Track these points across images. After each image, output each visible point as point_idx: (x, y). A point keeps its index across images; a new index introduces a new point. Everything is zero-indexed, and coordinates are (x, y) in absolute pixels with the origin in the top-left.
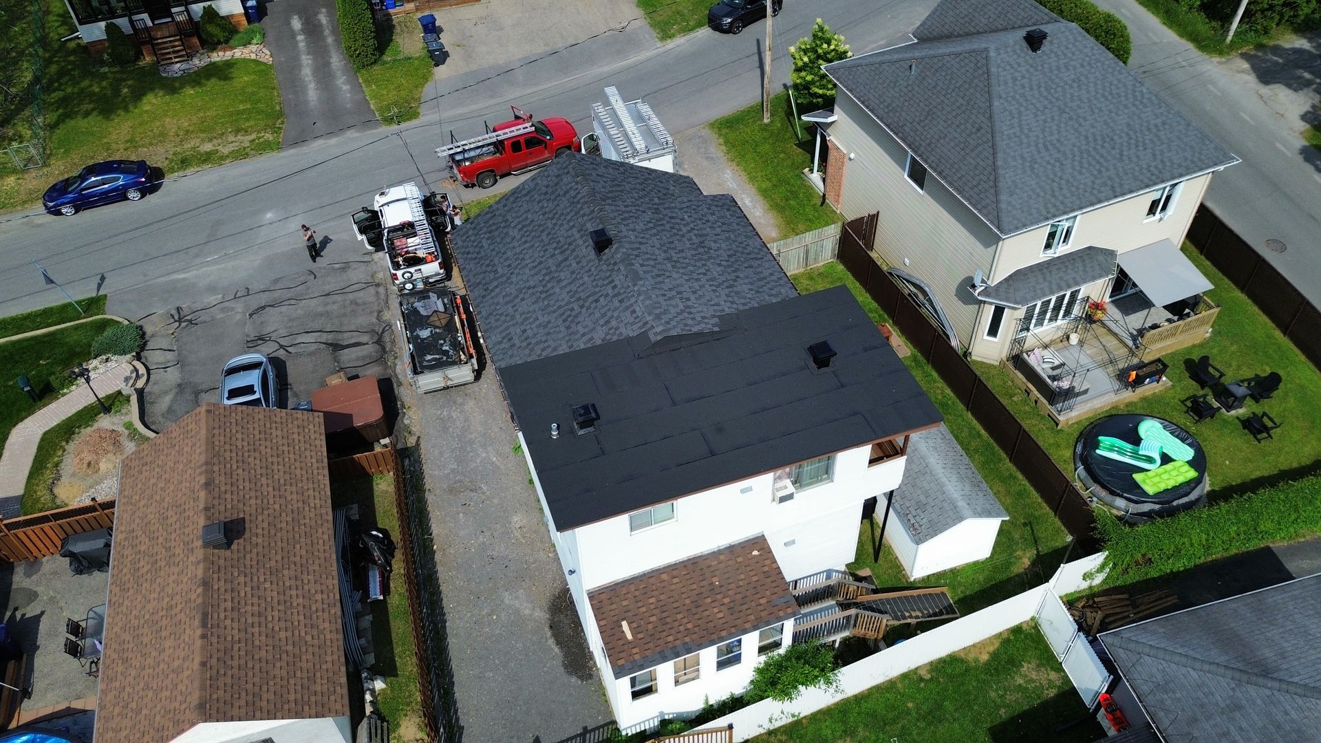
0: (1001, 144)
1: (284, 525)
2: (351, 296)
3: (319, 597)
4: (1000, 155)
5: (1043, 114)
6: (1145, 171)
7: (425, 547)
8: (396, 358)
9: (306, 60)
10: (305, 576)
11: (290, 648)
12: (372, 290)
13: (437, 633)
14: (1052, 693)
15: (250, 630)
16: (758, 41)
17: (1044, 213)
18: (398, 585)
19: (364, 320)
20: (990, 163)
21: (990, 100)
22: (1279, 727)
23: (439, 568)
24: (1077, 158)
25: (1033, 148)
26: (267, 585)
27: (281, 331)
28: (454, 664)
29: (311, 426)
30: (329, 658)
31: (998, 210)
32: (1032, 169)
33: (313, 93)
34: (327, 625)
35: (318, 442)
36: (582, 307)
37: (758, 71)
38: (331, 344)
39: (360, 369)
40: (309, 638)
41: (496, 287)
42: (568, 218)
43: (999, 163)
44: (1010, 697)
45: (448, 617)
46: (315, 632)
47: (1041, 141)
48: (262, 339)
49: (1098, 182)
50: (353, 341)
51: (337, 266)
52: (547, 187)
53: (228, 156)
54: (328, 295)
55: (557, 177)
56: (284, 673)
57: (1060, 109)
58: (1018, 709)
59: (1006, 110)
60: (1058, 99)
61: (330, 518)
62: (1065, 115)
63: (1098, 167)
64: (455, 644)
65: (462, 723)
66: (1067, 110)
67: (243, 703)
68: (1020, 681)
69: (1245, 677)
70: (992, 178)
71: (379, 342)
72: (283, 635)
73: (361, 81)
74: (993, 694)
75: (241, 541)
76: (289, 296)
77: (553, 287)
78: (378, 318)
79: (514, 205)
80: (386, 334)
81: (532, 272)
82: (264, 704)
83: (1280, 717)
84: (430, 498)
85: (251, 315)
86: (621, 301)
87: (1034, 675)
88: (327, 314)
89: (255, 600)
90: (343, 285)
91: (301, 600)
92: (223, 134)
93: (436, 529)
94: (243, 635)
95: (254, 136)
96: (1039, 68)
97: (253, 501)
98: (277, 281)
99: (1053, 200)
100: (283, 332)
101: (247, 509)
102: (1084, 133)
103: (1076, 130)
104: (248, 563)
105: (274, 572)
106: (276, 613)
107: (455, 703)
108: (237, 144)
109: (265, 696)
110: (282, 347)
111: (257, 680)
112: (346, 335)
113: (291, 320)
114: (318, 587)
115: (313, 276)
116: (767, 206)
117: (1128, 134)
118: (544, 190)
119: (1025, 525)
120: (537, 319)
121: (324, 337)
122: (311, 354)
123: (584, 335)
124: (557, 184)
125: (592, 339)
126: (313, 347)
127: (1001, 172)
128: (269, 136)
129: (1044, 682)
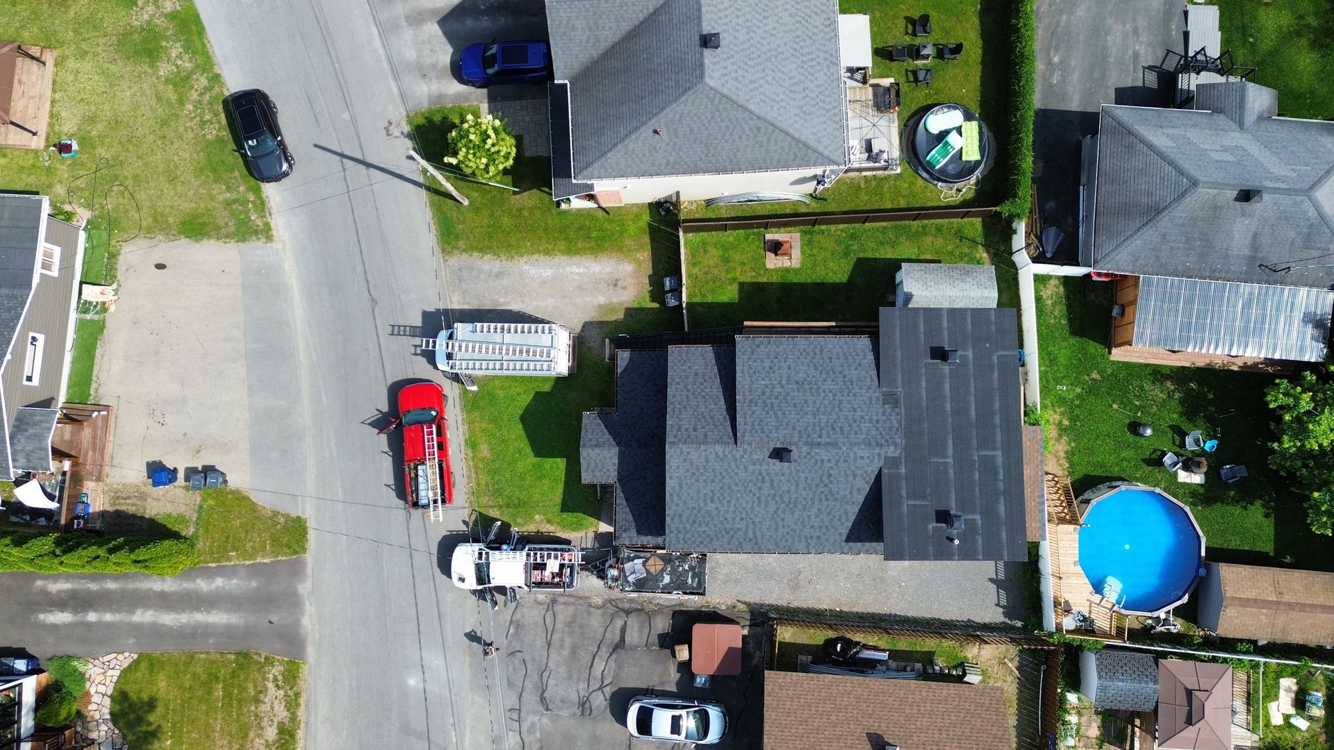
0: (782, 124)
1: (870, 709)
2: (559, 625)
3: (924, 694)
4: (791, 131)
5: (767, 75)
6: (826, 30)
7: (836, 616)
8: (651, 603)
9: (143, 616)
10: (910, 700)
11: (962, 715)
12: (558, 608)
13: (904, 621)
14: (1061, 289)
15: (951, 737)
16: (316, 146)
17: (838, 126)
18: (872, 640)
19: (596, 621)
20: (790, 139)
21: (746, 109)
22: (1183, 225)
23: (855, 610)
24: (806, 74)
25: (791, 102)
26: (918, 723)
27: (581, 687)
28: (928, 616)
29: (780, 681)
30: (967, 693)
31: (827, 158)
32: (805, 113)
33: (217, 618)
34: (944, 691)
35: (794, 678)
36: (826, 486)
37: (372, 170)
38: (614, 650)
39: (652, 632)
40: (955, 703)
41: (754, 533)
42: (734, 467)
43: (797, 136)
44: (1057, 313)
45: (893, 612)
46: (950, 699)
47: (787, 92)
48: (584, 703)
49: (825, 70)
50: (618, 633)
51: (512, 631)
52: (687, 471)
53: (293, 714)
54: (549, 645)
55: (685, 461)
56: (978, 720)
57: (766, 60)
58: (1065, 311)
59: (758, 104)
60: (759, 56)
61: (814, 675)
62: (772, 59)
63: (815, 63)
64: (912, 613)
65: (966, 619)
66: (769, 55)
67: (1000, 744)
68: (1049, 302)
69: (1154, 222)
70: (801, 146)
71: (628, 612)
72: (953, 718)
73: (214, 565)
74: (1052, 321)
75: (885, 737)
76: (536, 677)
77: (790, 498)
78: (598, 608)
79: (683, 498)
80: (620, 605)
81: (763, 505)
82: (999, 733)
83: (1181, 221)
84: (795, 604)
85: (547, 709)
86: (845, 461)
87: (1049, 293)
88: (574, 650)
89: (930, 732)
90: (541, 630)
91: (928, 705)
92: (256, 715)
93: (823, 606)
94: (955, 741)
95: (270, 685)
96: (732, 53)
97: (852, 726)
98: (510, 684)
99: (831, 113)
100: (582, 686)
101: (858, 731)
102: (789, 55)
103: (786, 59)
104: (902, 734)
105: (908, 718)
106: (938, 721)
107: (952, 621)
108: (277, 702)
109: (995, 732)
110: (600, 688)
111: (985, 736)
112: (608, 635)
113: (570, 677)
114: (917, 693)
115: (519, 654)
116: (592, 258)
117: (797, 22)
118: (689, 474)
119: (961, 241)
120: (809, 516)
121: (604, 652)
122: (620, 667)
123: (851, 493)
124: (692, 464)
125: (859, 489)
126: (612, 664)
127: (803, 138)
128: (276, 670)
129: (1055, 289)
